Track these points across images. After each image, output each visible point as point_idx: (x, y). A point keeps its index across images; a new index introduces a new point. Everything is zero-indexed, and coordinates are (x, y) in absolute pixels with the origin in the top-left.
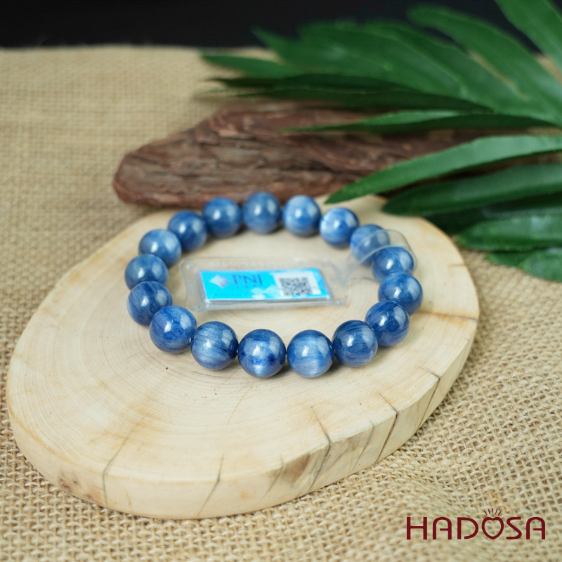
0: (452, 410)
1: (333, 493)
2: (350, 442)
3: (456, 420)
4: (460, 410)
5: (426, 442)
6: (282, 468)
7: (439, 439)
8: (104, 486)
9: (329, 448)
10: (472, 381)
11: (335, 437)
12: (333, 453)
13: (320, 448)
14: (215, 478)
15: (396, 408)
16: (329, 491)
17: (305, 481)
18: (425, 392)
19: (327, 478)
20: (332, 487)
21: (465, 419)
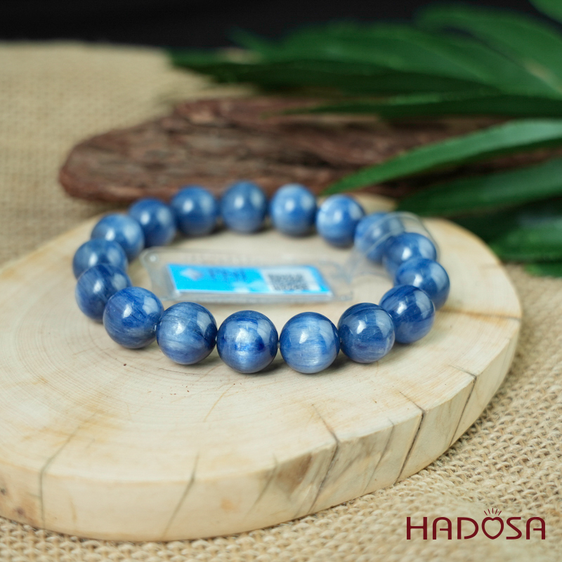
0: (493, 427)
1: (342, 513)
2: (364, 444)
3: (498, 438)
4: (503, 426)
5: (461, 463)
6: (275, 470)
7: (479, 459)
8: (41, 492)
9: (336, 450)
10: (516, 395)
11: (343, 435)
12: (342, 457)
13: (324, 448)
14: (187, 478)
15: (421, 406)
16: (337, 512)
17: (305, 493)
18: (458, 390)
19: (333, 493)
20: (341, 508)
21: (510, 436)
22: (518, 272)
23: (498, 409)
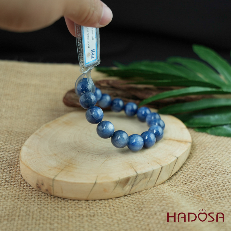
0: (182, 173)
1: (138, 194)
2: (145, 175)
3: (184, 175)
4: (185, 172)
5: (173, 182)
6: (119, 181)
7: (178, 181)
8: (53, 185)
9: (137, 176)
11: (139, 172)
12: (138, 179)
13: (133, 175)
14: (94, 182)
15: (162, 165)
16: (137, 194)
17: (127, 188)
18: (172, 161)
19: (136, 189)
20: (138, 193)
21: (187, 175)
22: (192, 131)
23: (184, 168)
